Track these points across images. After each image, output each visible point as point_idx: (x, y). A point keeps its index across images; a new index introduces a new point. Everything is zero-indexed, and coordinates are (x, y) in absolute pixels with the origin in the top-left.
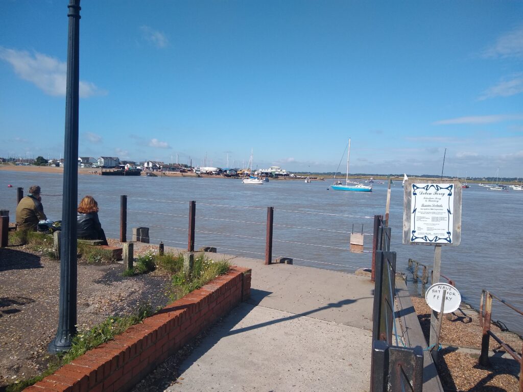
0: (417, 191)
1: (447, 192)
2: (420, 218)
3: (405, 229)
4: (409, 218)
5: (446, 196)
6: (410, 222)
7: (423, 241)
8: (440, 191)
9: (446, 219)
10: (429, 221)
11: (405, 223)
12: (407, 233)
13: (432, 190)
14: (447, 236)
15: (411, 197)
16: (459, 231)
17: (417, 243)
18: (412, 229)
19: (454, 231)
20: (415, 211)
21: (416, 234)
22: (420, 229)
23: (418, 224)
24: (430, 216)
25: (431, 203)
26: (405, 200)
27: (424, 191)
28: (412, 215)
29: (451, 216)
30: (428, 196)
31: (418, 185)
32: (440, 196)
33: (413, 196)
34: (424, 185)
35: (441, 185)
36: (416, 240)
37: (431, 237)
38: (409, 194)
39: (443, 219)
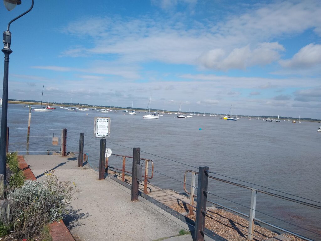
0: (98, 121)
1: (107, 121)
2: (99, 129)
3: (95, 133)
4: (96, 130)
5: (106, 122)
7: (100, 136)
8: (105, 121)
9: (106, 129)
10: (102, 130)
11: (95, 131)
12: (95, 134)
13: (103, 120)
14: (106, 134)
16: (110, 132)
17: (98, 137)
18: (97, 133)
19: (109, 133)
21: (98, 134)
22: (99, 133)
23: (99, 131)
24: (102, 128)
25: (102, 124)
26: (95, 124)
27: (100, 121)
28: (97, 128)
29: (108, 128)
30: (101, 122)
31: (98, 119)
32: (104, 122)
33: (97, 122)
34: (100, 119)
35: (105, 119)
36: (98, 136)
37: (102, 135)
38: (96, 122)
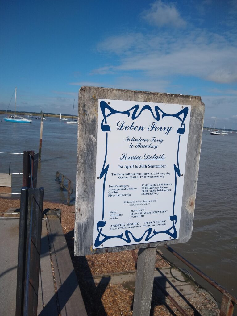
0: (112, 121)
1: (176, 124)
2: (115, 191)
3: (80, 220)
4: (89, 192)
5: (174, 135)
6: (93, 201)
7: (121, 243)
8: (164, 122)
9: (169, 187)
10: (137, 195)
11: (81, 204)
13: (146, 118)
14: (169, 225)
15: (96, 136)
16: (192, 210)
17: (107, 250)
18: (97, 218)
19: (184, 212)
20: (104, 171)
21: (106, 230)
23: (112, 203)
24: (138, 183)
25: (141, 152)
26: (81, 143)
27: (128, 120)
28: (99, 183)
29: (181, 180)
30: (137, 134)
31: (113, 104)
34: (128, 105)
35: (165, 107)
36: (106, 244)
37: (138, 233)
38: (91, 128)
39: (163, 188)
